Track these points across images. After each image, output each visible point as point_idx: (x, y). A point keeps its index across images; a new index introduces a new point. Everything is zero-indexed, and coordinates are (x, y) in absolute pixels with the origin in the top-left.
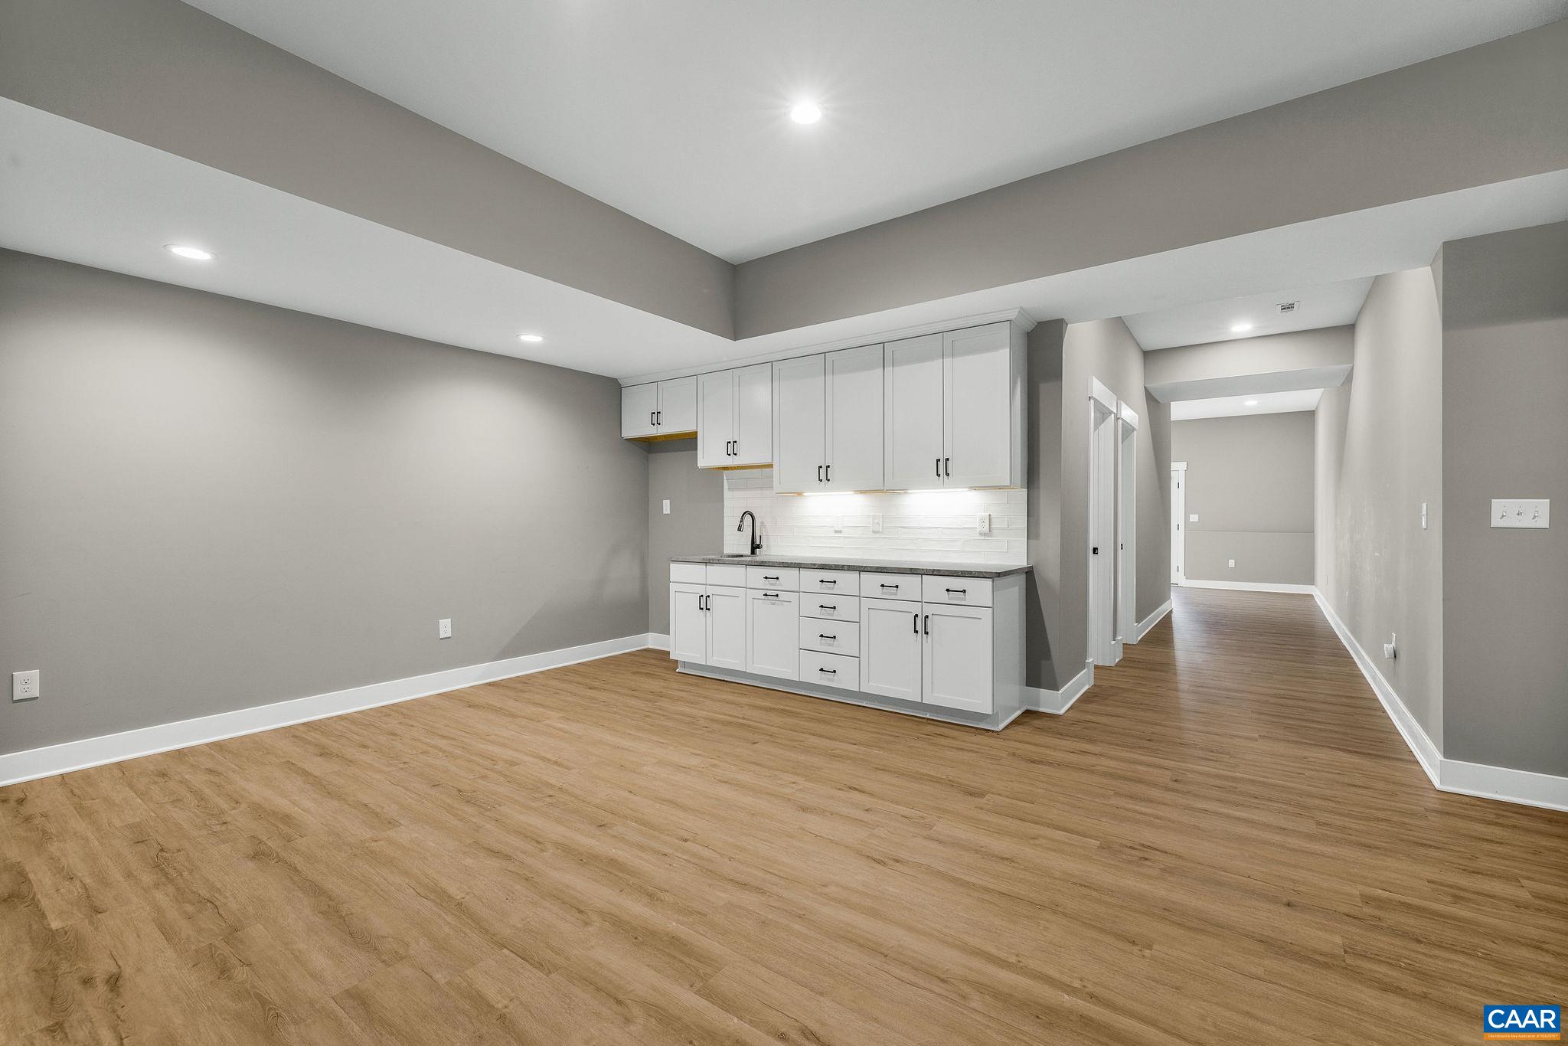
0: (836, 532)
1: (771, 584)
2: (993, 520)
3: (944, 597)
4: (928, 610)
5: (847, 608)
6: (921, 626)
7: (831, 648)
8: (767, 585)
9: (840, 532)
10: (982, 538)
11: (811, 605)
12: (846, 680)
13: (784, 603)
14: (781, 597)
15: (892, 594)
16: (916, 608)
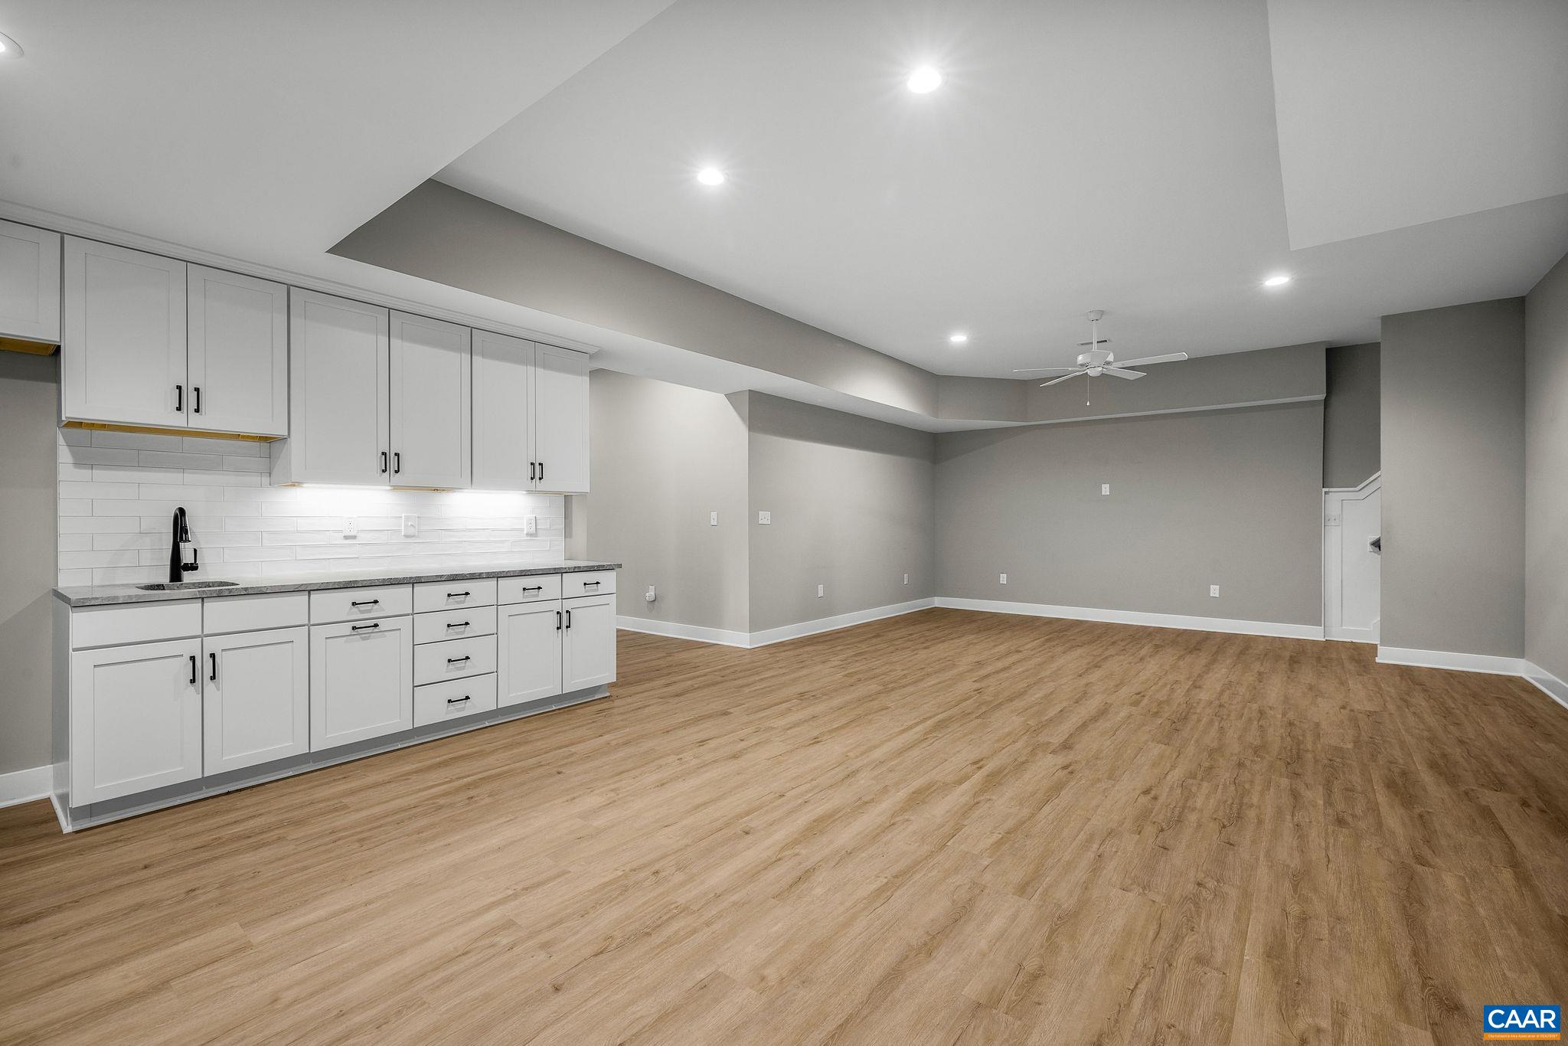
0: (346, 538)
1: (362, 612)
2: (538, 521)
3: (582, 591)
4: (568, 605)
5: (482, 621)
6: (564, 621)
7: (461, 672)
8: (355, 613)
9: (354, 537)
10: (529, 538)
11: (432, 627)
12: (483, 701)
13: (386, 633)
14: (381, 627)
15: (534, 596)
16: (556, 606)
